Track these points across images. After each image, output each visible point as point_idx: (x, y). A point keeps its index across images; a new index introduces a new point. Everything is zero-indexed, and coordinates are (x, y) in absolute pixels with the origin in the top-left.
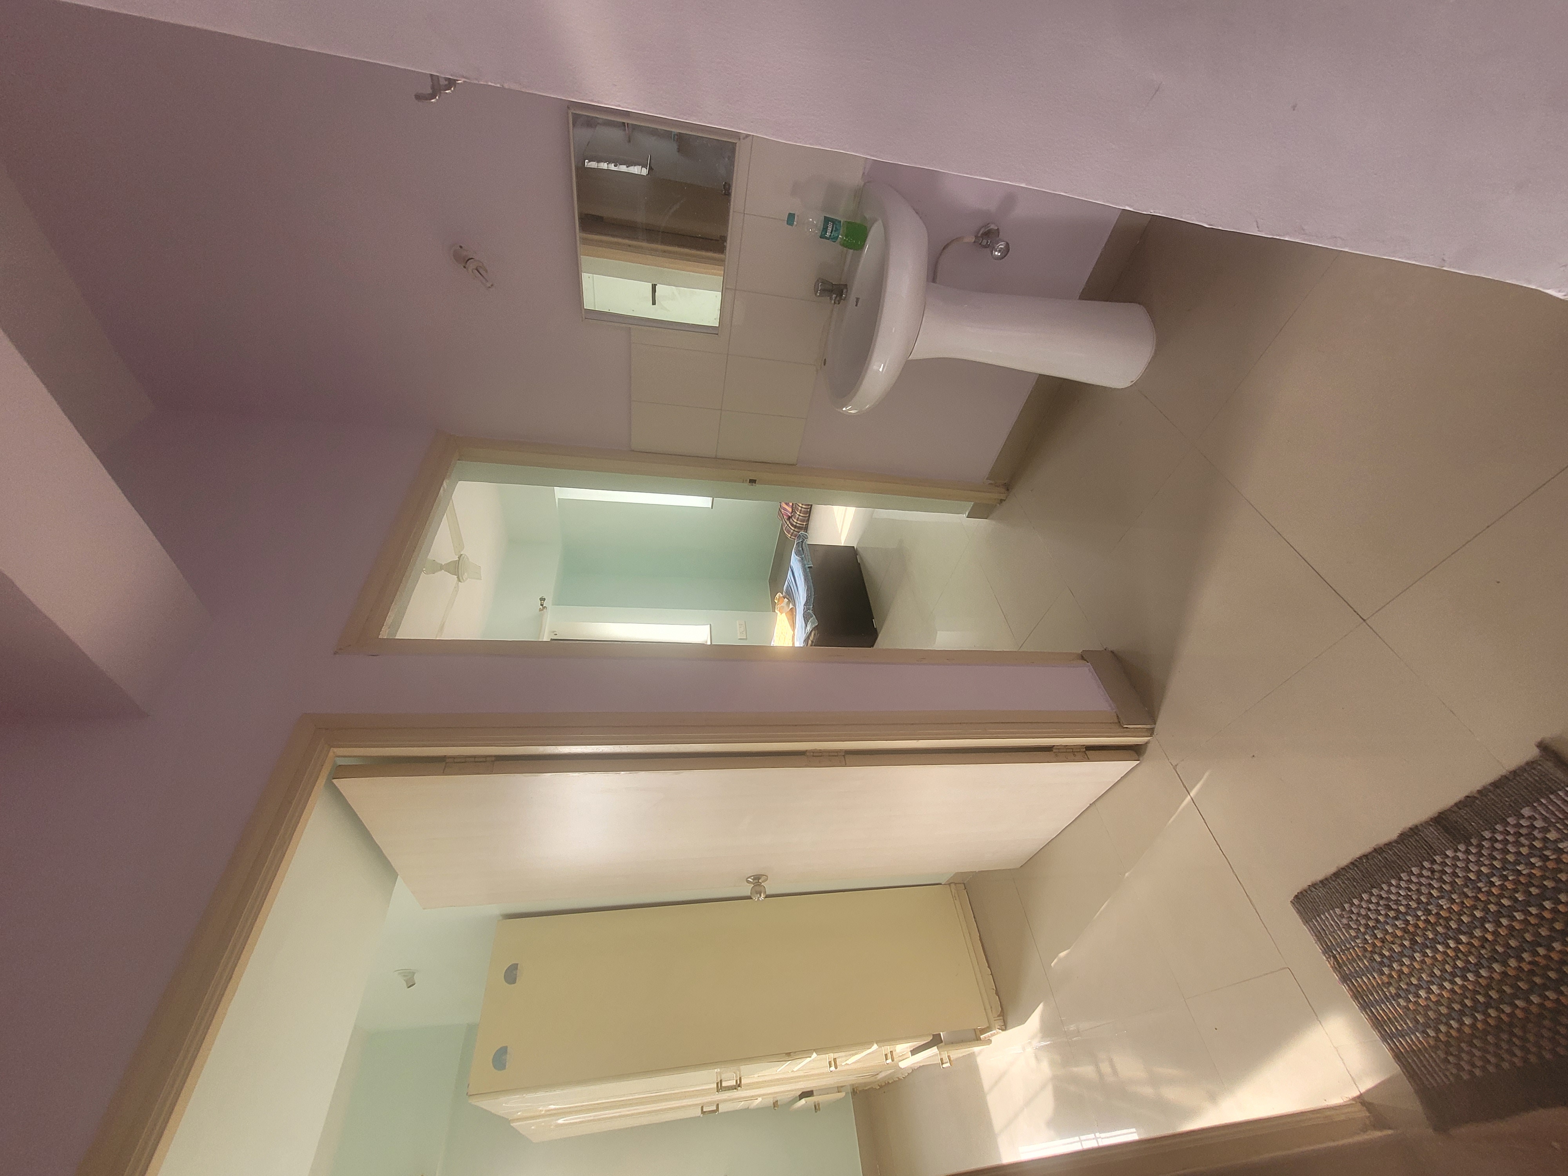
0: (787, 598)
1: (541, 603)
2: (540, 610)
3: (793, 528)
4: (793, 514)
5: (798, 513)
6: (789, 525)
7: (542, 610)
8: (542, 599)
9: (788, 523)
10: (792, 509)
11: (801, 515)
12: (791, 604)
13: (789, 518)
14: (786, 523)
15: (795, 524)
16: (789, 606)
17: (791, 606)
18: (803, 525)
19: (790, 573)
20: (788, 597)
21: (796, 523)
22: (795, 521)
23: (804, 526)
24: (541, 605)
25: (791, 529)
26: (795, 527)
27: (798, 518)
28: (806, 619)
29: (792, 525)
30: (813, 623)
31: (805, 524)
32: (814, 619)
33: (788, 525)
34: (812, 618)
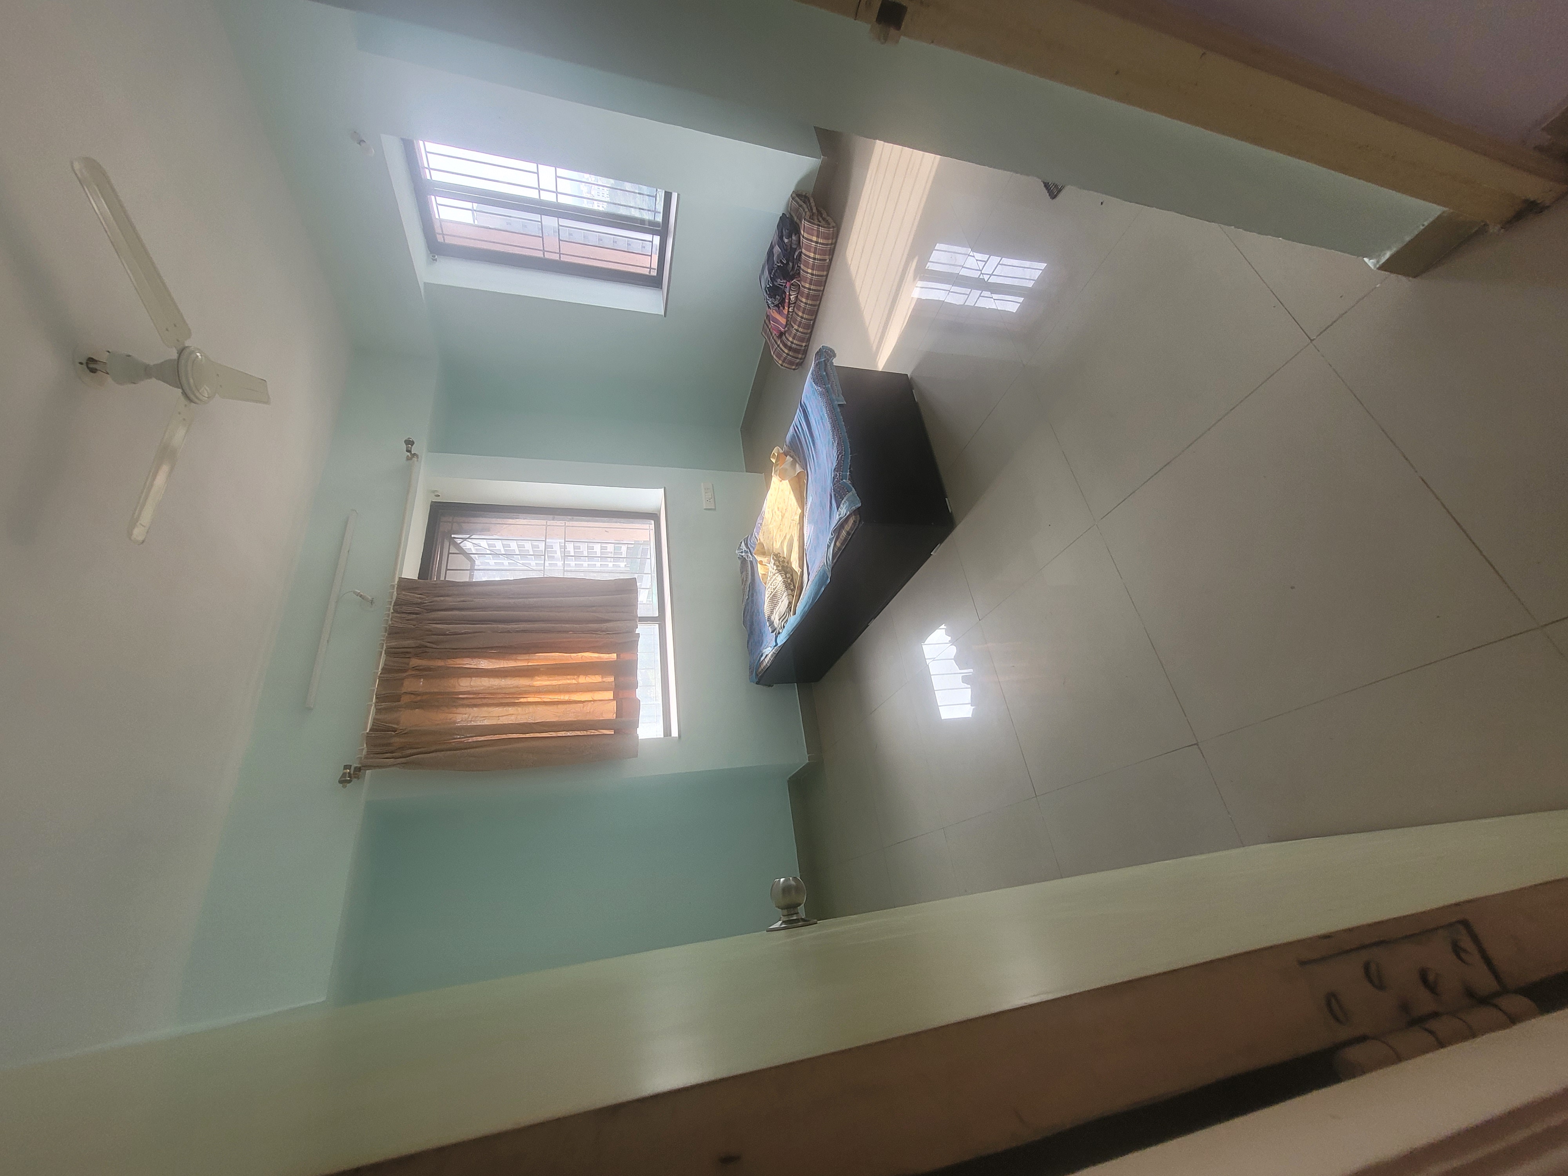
0: (790, 456)
1: (407, 448)
2: (408, 459)
3: (786, 351)
4: (786, 329)
5: (796, 327)
6: (781, 345)
7: (411, 459)
8: (409, 443)
9: (779, 342)
10: (787, 321)
11: (800, 329)
12: (797, 465)
13: (781, 334)
14: (776, 343)
15: (789, 344)
16: (795, 468)
17: (799, 469)
18: (802, 346)
19: (799, 414)
20: (792, 453)
21: (792, 343)
22: (791, 339)
23: (803, 348)
24: (408, 451)
25: (784, 352)
26: (790, 349)
27: (795, 335)
28: (838, 494)
29: (785, 345)
30: (851, 503)
31: (804, 344)
32: (853, 495)
33: (778, 346)
34: (851, 493)
